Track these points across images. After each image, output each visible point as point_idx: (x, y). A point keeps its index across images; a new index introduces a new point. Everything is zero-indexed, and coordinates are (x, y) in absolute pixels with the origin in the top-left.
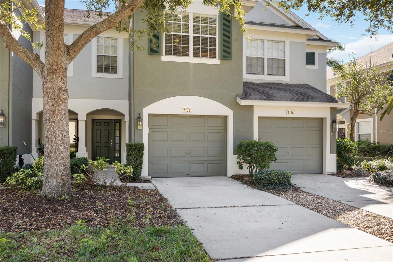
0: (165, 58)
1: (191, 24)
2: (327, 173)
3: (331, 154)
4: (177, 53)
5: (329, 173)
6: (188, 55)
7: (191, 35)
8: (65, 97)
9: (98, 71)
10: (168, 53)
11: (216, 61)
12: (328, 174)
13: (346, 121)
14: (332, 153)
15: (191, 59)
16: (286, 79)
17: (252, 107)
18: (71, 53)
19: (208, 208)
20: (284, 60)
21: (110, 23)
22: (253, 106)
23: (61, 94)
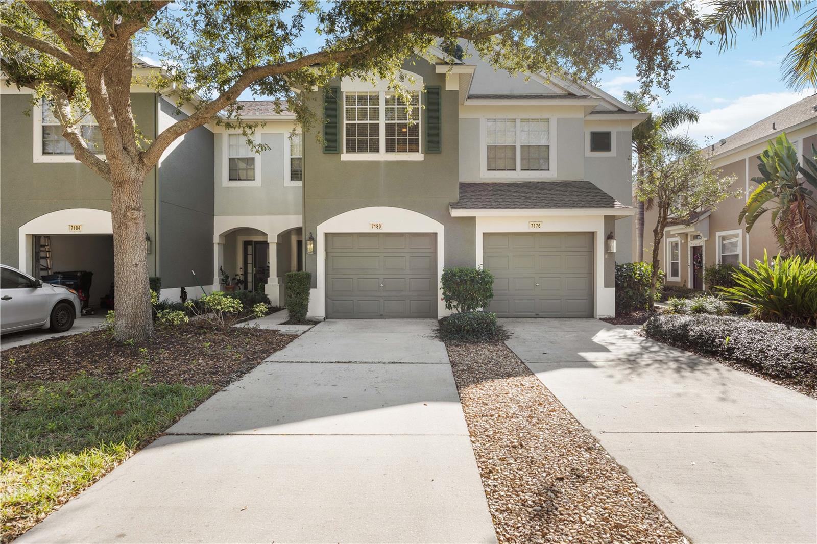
0: (346, 157)
1: (382, 107)
2: (598, 317)
3: (605, 287)
4: (362, 150)
5: (602, 317)
6: (377, 151)
7: (382, 122)
8: (134, 217)
9: (292, 179)
10: (351, 149)
11: (418, 157)
12: (601, 319)
13: (701, 234)
14: (607, 285)
15: (382, 156)
16: (551, 175)
17: (473, 219)
18: (145, 162)
19: (312, 362)
20: (549, 146)
21: (198, 119)
22: (475, 217)
23: (128, 214)
